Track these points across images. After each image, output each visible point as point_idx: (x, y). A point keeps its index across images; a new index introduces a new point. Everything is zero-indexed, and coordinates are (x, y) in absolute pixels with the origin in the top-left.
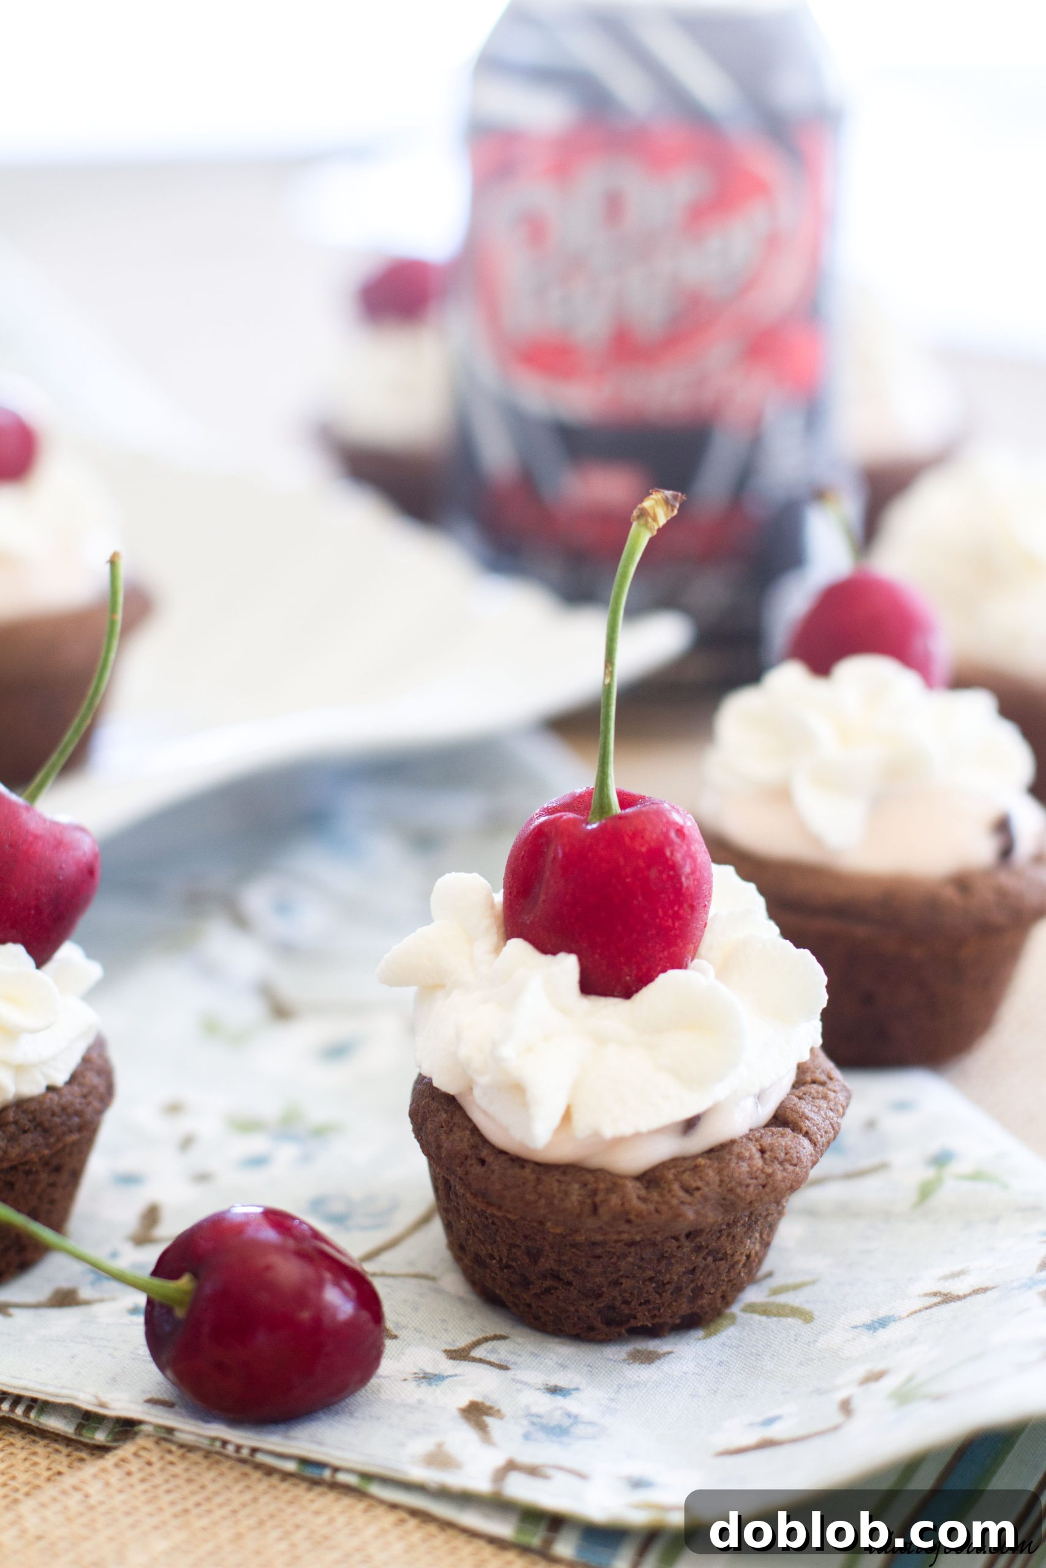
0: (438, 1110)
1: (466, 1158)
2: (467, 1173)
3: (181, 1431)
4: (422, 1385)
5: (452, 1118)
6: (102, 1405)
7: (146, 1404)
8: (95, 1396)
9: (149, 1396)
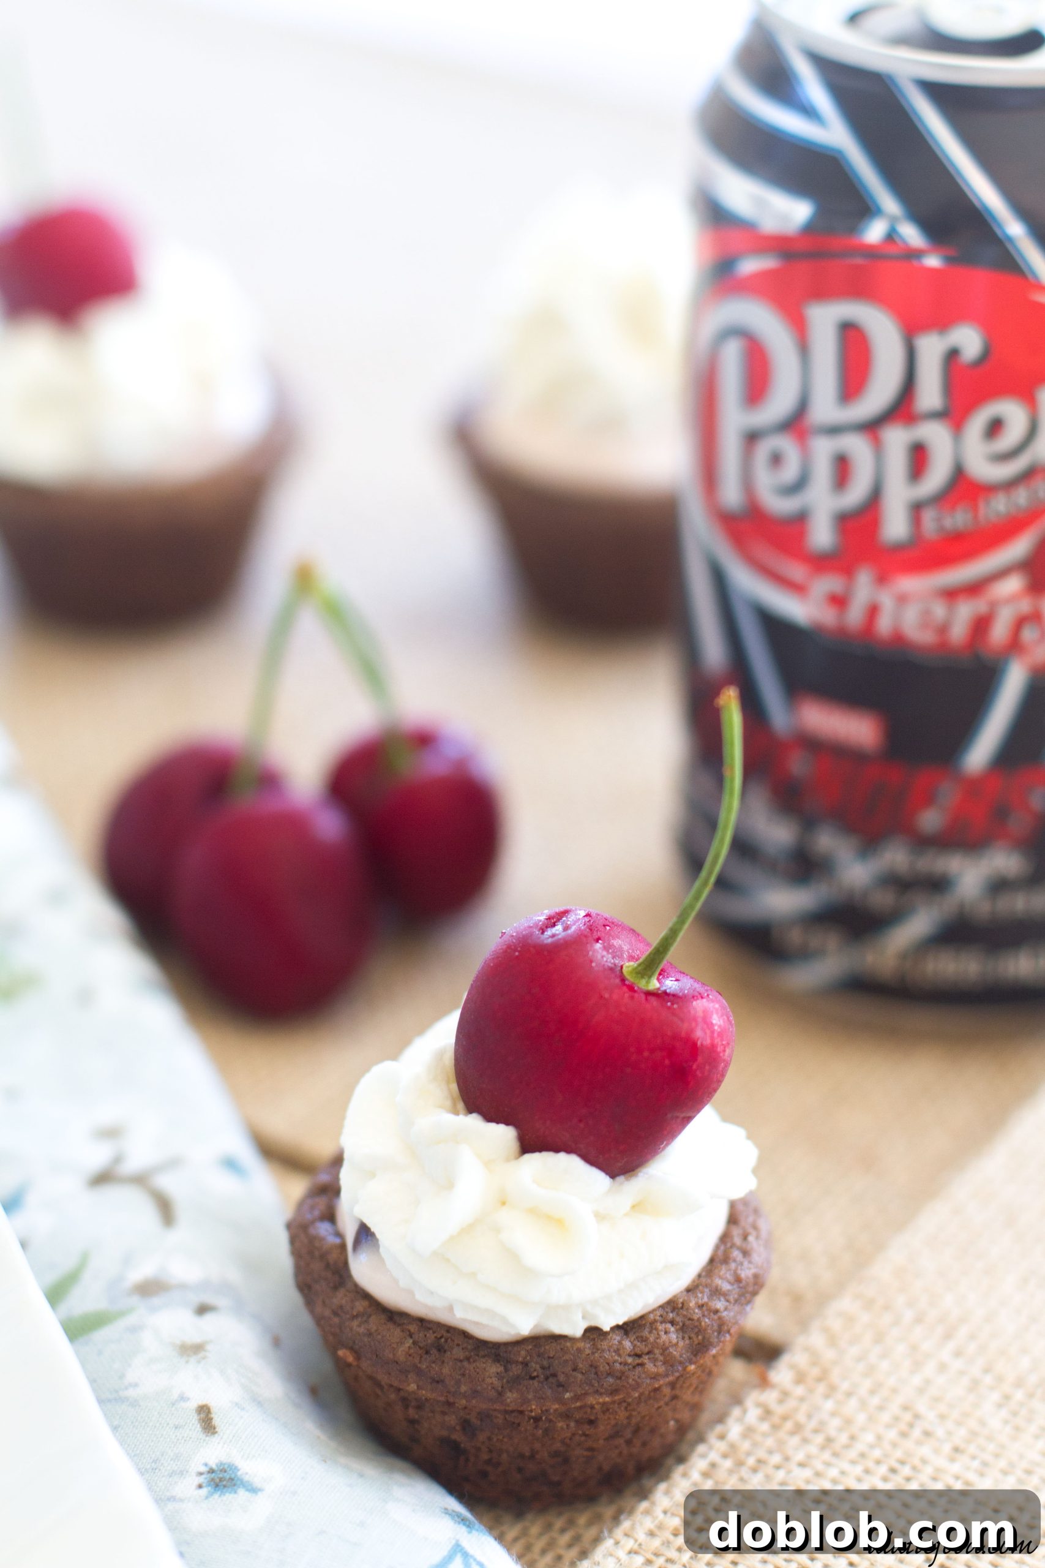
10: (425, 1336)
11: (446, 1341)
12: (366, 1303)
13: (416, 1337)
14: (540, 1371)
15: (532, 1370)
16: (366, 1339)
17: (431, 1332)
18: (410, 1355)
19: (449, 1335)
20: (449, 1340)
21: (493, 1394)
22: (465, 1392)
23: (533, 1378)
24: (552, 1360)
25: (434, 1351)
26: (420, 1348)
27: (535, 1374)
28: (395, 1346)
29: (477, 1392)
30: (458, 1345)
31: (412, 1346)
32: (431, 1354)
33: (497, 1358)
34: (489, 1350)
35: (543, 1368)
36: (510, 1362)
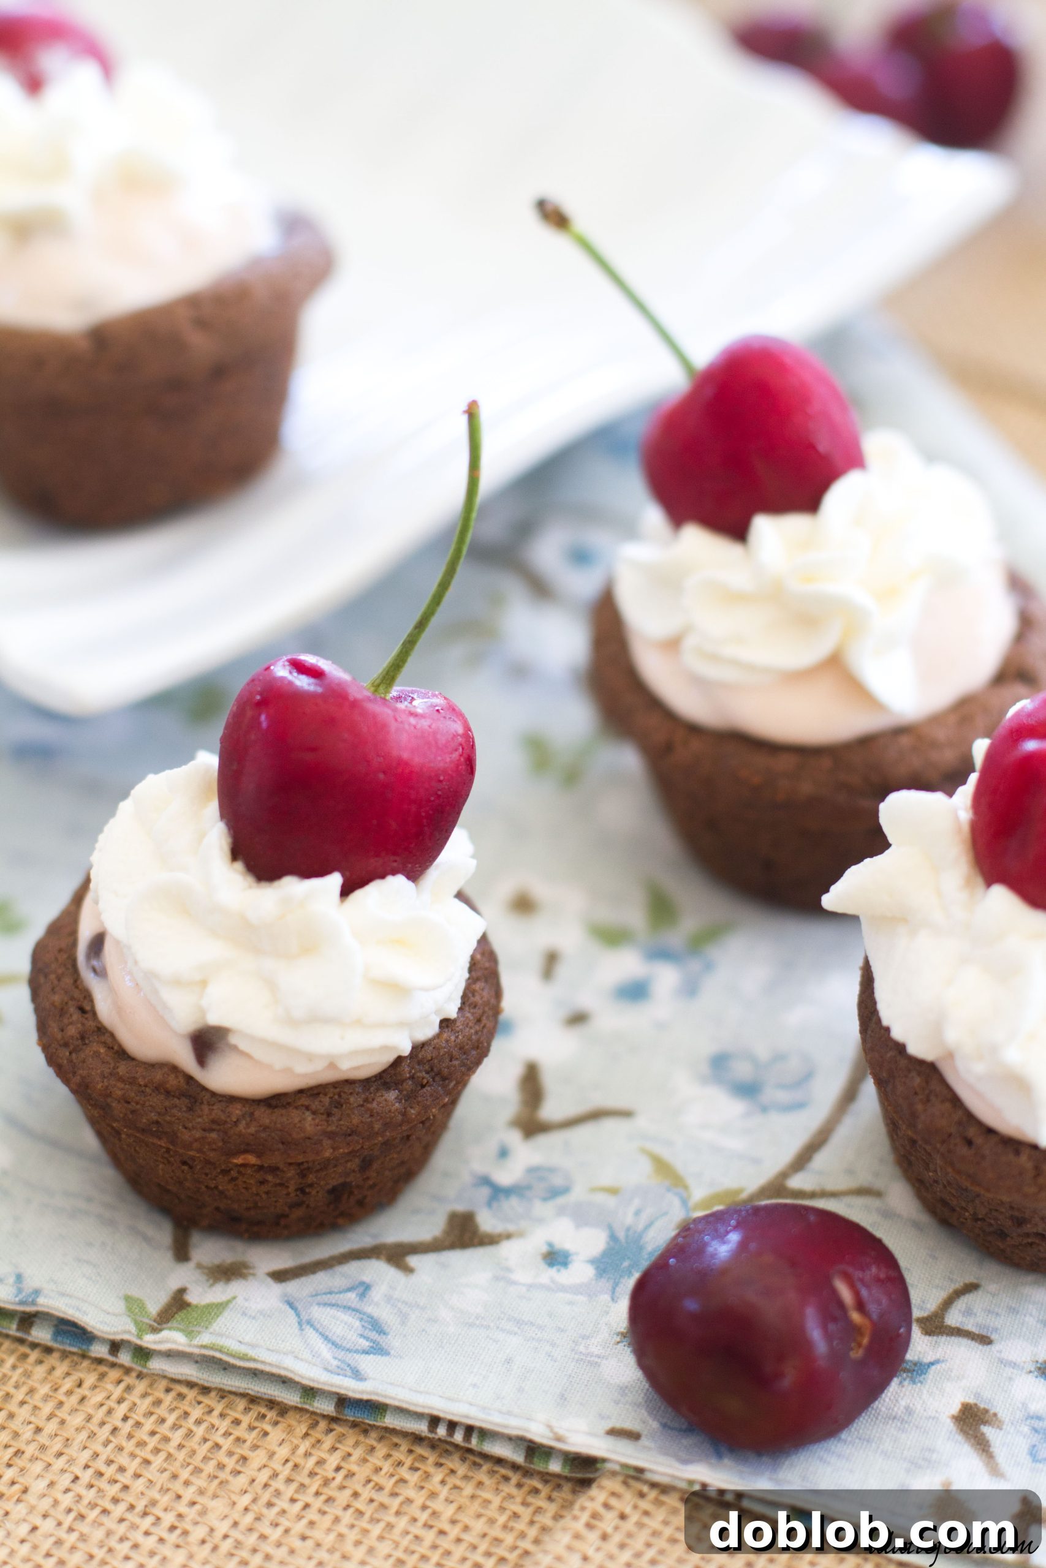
0: (909, 1071)
1: (950, 1135)
2: (949, 1151)
3: (651, 1471)
4: (906, 1383)
5: (927, 1082)
6: (559, 1439)
7: (609, 1436)
8: (550, 1427)
9: (609, 1425)
10: (320, 1101)
11: (340, 1096)
12: (239, 1106)
13: (313, 1107)
14: (427, 1076)
15: (420, 1079)
16: (263, 1135)
17: (321, 1095)
18: (317, 1126)
19: (338, 1090)
20: (342, 1094)
21: (400, 1118)
22: (379, 1129)
23: (423, 1086)
24: (432, 1062)
25: (335, 1110)
26: (322, 1114)
27: (425, 1081)
28: (298, 1125)
29: (388, 1123)
30: (351, 1094)
31: (314, 1116)
32: (334, 1115)
33: (387, 1086)
34: (376, 1083)
35: (427, 1073)
36: (398, 1083)
